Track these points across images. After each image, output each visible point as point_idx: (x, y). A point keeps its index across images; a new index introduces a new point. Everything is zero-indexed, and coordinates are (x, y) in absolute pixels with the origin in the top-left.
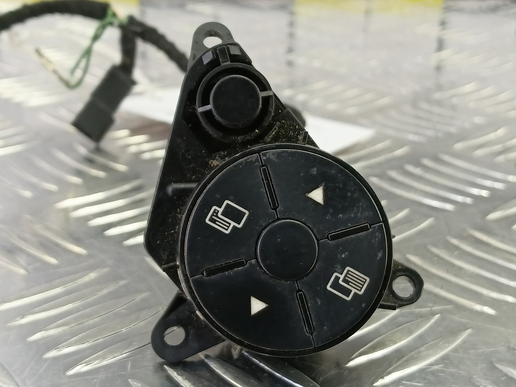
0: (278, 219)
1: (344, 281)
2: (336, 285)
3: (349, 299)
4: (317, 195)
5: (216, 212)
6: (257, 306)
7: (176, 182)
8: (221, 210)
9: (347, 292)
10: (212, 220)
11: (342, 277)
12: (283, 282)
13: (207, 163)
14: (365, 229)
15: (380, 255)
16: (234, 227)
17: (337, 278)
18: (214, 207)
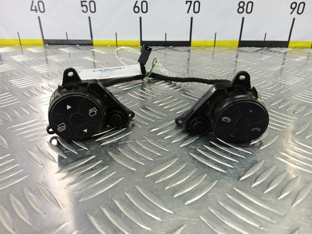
3: (58, 126)
4: (86, 131)
6: (69, 107)
8: (95, 111)
16: (90, 112)
17: (64, 126)
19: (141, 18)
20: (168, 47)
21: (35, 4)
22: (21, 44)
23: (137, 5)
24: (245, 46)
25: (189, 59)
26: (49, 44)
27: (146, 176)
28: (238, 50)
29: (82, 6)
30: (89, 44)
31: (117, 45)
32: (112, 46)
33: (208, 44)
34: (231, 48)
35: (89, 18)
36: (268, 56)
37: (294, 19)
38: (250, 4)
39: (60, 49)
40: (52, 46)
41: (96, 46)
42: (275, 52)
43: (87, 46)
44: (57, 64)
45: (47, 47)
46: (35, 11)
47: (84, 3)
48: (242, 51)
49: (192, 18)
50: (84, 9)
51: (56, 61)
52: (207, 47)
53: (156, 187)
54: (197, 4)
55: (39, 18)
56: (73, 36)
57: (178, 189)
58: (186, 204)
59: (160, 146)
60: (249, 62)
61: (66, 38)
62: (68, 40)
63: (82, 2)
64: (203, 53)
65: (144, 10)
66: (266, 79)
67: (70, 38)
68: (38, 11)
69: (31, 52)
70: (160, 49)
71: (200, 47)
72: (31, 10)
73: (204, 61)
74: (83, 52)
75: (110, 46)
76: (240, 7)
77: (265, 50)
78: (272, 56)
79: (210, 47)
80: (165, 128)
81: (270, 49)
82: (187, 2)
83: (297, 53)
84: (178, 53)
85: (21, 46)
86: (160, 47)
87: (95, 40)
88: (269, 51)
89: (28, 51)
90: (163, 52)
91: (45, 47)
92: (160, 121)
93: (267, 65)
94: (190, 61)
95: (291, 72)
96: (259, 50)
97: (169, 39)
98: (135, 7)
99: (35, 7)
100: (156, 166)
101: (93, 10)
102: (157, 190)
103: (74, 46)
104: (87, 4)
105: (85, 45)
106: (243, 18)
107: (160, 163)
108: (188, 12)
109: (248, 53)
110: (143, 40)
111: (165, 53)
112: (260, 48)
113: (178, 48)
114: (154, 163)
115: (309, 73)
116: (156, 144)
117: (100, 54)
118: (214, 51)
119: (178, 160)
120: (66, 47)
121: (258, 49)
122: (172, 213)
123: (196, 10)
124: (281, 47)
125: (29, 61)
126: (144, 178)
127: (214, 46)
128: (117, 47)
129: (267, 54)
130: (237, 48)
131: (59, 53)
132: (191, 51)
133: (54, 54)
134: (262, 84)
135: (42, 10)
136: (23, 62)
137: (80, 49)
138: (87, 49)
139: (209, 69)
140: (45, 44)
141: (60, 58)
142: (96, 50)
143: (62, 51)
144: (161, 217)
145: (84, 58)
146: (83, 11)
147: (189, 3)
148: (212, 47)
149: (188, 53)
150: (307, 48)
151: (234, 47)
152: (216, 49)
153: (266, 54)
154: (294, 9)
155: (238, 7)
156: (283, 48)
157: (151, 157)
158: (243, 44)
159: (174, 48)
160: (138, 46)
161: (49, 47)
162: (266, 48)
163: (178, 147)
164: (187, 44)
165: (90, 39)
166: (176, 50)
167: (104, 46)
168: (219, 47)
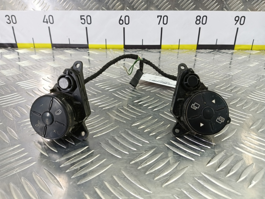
0: (206, 106)
1: (220, 119)
2: (218, 120)
3: (221, 123)
4: (214, 101)
5: (193, 105)
6: (202, 125)
7: (179, 98)
8: (194, 105)
9: (220, 122)
10: (192, 107)
11: (219, 119)
12: (207, 120)
13: (185, 94)
14: (224, 108)
15: (227, 114)
16: (197, 108)
17: (218, 119)
18: (193, 104)
19: (124, 28)
20: (144, 49)
21: (47, 17)
22: (35, 47)
23: (121, 19)
24: (202, 49)
25: (160, 58)
26: (56, 47)
27: (132, 125)
28: (196, 52)
29: (81, 19)
30: (86, 47)
31: (106, 48)
32: (103, 49)
33: (174, 47)
34: (191, 50)
35: (86, 28)
36: (218, 56)
37: (238, 28)
38: (205, 18)
39: (64, 51)
40: (58, 48)
41: (91, 48)
42: (224, 53)
43: (84, 49)
44: (65, 61)
45: (55, 49)
46: (46, 23)
47: (82, 17)
48: (199, 52)
49: (162, 28)
50: (83, 21)
51: (63, 59)
52: (174, 49)
53: (138, 131)
54: (165, 18)
55: (49, 27)
56: (74, 41)
57: (152, 132)
58: (157, 139)
59: (140, 110)
60: (203, 60)
61: (68, 43)
62: (70, 44)
63: (81, 16)
64: (170, 54)
65: (127, 22)
66: (214, 71)
67: (72, 43)
68: (49, 23)
69: (43, 53)
70: (138, 51)
71: (168, 49)
72: (44, 22)
73: (170, 59)
74: (82, 53)
75: (101, 49)
76: (197, 20)
77: (216, 52)
78: (222, 55)
79: (176, 49)
80: (143, 100)
81: (220, 51)
82: (158, 16)
83: (240, 53)
84: (151, 53)
85: (35, 48)
86: (138, 50)
87: (90, 45)
88: (219, 52)
89: (41, 52)
90: (141, 53)
91: (53, 49)
92: (140, 96)
93: (217, 62)
94: (161, 59)
95: (234, 66)
96: (212, 52)
97: (145, 44)
98: (120, 20)
99: (47, 19)
100: (138, 121)
101: (89, 22)
102: (139, 132)
103: (75, 49)
104: (85, 18)
105: (83, 48)
106: (200, 28)
107: (140, 119)
108: (159, 24)
109: (203, 54)
110: (126, 44)
111: (142, 54)
112: (212, 50)
113: (152, 50)
114: (137, 119)
115: (246, 67)
116: (138, 109)
117: (95, 54)
118: (178, 52)
119: (152, 118)
120: (69, 49)
121: (211, 50)
122: (149, 143)
123: (165, 22)
124: (229, 49)
125: (43, 59)
126: (131, 126)
127: (179, 49)
128: (106, 49)
129: (218, 54)
130: (196, 50)
131: (65, 53)
132: (161, 52)
133: (61, 54)
134: (211, 74)
135: (52, 22)
136: (39, 59)
137: (79, 51)
138: (85, 51)
139: (174, 64)
140: (52, 47)
141: (66, 57)
142: (91, 52)
143: (66, 52)
144: (142, 144)
145: (83, 57)
146: (82, 23)
147: (159, 17)
148: (177, 49)
149: (159, 53)
150: (249, 50)
151: (193, 49)
152: (180, 51)
153: (216, 54)
154: (237, 21)
155: (196, 20)
156: (231, 50)
157: (135, 116)
158: (200, 47)
159: (149, 50)
160: (122, 49)
161: (56, 50)
162: (217, 50)
163: (152, 110)
164: (159, 47)
165: (86, 43)
166: (150, 52)
167: (97, 49)
168: (182, 49)
